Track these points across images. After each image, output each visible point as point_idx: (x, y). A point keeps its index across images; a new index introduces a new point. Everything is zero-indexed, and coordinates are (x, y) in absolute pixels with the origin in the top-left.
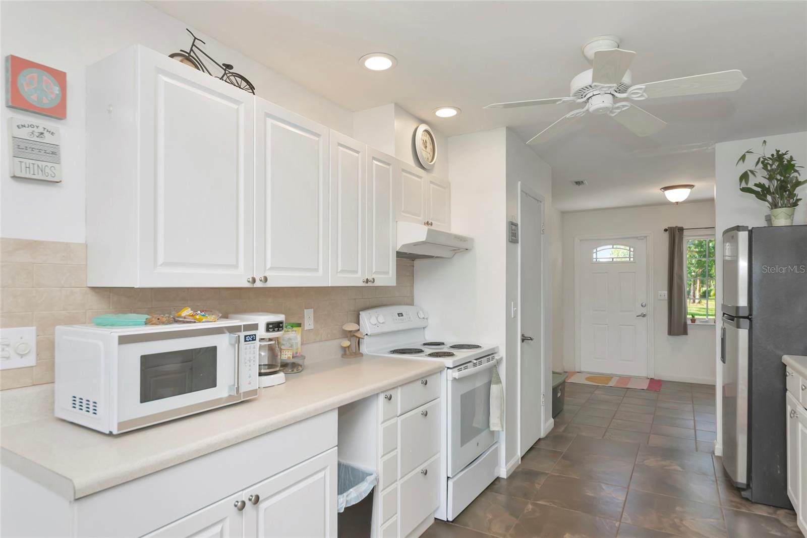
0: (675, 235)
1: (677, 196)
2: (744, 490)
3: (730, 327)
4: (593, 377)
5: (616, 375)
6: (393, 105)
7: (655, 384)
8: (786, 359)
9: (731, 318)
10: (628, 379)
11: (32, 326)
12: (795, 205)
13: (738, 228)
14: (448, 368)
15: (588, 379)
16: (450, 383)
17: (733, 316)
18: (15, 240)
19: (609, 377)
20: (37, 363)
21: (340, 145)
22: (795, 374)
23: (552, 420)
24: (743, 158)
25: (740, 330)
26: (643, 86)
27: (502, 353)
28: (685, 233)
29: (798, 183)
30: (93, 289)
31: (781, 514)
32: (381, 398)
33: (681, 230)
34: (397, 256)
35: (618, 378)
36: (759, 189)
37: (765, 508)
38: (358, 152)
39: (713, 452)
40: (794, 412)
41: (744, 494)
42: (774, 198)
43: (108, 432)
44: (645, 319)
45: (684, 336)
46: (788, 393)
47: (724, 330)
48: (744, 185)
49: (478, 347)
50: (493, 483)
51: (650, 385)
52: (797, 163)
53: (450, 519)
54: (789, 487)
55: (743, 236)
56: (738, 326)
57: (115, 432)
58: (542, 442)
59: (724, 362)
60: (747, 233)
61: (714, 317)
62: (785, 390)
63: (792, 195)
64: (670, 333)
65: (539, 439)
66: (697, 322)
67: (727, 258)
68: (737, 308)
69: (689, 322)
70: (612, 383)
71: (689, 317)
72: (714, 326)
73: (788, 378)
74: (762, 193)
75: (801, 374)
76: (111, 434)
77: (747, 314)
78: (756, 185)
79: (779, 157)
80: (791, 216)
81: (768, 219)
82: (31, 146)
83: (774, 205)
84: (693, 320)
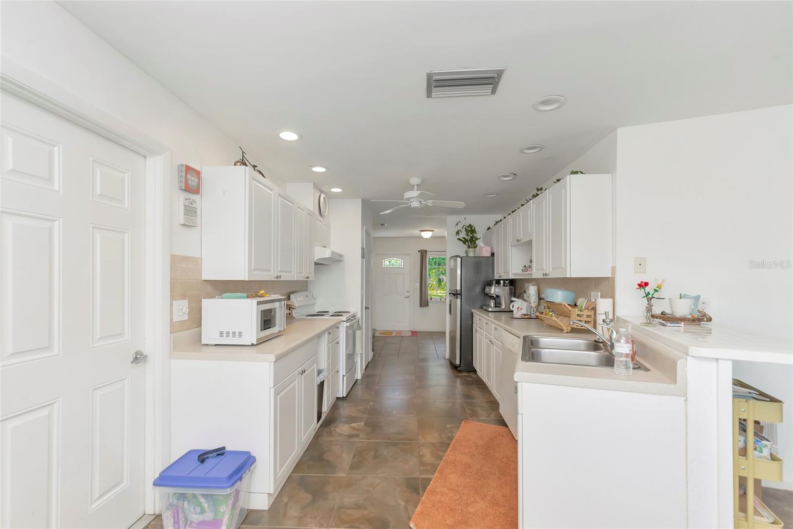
0: (423, 253)
1: (427, 235)
2: (458, 367)
3: (453, 299)
4: (383, 333)
5: (395, 331)
6: (312, 184)
7: (414, 333)
8: (473, 311)
9: (454, 295)
10: (400, 332)
11: (186, 299)
12: (476, 247)
13: (457, 256)
14: (344, 321)
15: (380, 333)
16: (345, 329)
17: (455, 294)
18: (182, 256)
19: (391, 332)
20: (189, 318)
21: (299, 208)
22: (476, 316)
23: (372, 353)
24: (457, 224)
25: (458, 300)
26: (432, 201)
27: (359, 315)
28: (428, 253)
29: (477, 239)
30: (204, 280)
31: (472, 374)
32: (327, 333)
33: (426, 251)
34: (315, 264)
35: (395, 332)
36: (464, 240)
37: (466, 373)
38: (303, 211)
39: (445, 358)
40: (476, 330)
41: (459, 369)
42: (468, 244)
43: (250, 344)
44: (409, 299)
45: (427, 307)
46: (474, 324)
47: (451, 301)
48: (458, 237)
49: (349, 312)
50: (356, 382)
51: (412, 334)
52: (477, 230)
53: (345, 396)
54: (474, 362)
55: (459, 260)
56: (457, 298)
57: (255, 344)
58: (370, 363)
59: (451, 314)
60: (460, 259)
61: (445, 295)
62: (473, 323)
63: (475, 243)
64: (421, 306)
65: (369, 362)
66: (433, 300)
67: (452, 267)
68: (457, 290)
69: (429, 300)
70: (394, 334)
71: (429, 297)
72: (445, 302)
73: (474, 318)
74: (465, 241)
75: (478, 315)
76: (253, 345)
77: (460, 293)
78: (463, 238)
79: (470, 226)
80: (474, 252)
81: (466, 252)
82: (189, 209)
83: (469, 247)
84: (431, 299)
